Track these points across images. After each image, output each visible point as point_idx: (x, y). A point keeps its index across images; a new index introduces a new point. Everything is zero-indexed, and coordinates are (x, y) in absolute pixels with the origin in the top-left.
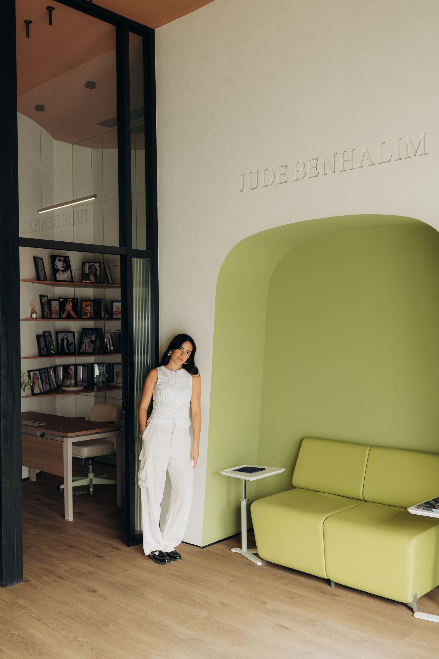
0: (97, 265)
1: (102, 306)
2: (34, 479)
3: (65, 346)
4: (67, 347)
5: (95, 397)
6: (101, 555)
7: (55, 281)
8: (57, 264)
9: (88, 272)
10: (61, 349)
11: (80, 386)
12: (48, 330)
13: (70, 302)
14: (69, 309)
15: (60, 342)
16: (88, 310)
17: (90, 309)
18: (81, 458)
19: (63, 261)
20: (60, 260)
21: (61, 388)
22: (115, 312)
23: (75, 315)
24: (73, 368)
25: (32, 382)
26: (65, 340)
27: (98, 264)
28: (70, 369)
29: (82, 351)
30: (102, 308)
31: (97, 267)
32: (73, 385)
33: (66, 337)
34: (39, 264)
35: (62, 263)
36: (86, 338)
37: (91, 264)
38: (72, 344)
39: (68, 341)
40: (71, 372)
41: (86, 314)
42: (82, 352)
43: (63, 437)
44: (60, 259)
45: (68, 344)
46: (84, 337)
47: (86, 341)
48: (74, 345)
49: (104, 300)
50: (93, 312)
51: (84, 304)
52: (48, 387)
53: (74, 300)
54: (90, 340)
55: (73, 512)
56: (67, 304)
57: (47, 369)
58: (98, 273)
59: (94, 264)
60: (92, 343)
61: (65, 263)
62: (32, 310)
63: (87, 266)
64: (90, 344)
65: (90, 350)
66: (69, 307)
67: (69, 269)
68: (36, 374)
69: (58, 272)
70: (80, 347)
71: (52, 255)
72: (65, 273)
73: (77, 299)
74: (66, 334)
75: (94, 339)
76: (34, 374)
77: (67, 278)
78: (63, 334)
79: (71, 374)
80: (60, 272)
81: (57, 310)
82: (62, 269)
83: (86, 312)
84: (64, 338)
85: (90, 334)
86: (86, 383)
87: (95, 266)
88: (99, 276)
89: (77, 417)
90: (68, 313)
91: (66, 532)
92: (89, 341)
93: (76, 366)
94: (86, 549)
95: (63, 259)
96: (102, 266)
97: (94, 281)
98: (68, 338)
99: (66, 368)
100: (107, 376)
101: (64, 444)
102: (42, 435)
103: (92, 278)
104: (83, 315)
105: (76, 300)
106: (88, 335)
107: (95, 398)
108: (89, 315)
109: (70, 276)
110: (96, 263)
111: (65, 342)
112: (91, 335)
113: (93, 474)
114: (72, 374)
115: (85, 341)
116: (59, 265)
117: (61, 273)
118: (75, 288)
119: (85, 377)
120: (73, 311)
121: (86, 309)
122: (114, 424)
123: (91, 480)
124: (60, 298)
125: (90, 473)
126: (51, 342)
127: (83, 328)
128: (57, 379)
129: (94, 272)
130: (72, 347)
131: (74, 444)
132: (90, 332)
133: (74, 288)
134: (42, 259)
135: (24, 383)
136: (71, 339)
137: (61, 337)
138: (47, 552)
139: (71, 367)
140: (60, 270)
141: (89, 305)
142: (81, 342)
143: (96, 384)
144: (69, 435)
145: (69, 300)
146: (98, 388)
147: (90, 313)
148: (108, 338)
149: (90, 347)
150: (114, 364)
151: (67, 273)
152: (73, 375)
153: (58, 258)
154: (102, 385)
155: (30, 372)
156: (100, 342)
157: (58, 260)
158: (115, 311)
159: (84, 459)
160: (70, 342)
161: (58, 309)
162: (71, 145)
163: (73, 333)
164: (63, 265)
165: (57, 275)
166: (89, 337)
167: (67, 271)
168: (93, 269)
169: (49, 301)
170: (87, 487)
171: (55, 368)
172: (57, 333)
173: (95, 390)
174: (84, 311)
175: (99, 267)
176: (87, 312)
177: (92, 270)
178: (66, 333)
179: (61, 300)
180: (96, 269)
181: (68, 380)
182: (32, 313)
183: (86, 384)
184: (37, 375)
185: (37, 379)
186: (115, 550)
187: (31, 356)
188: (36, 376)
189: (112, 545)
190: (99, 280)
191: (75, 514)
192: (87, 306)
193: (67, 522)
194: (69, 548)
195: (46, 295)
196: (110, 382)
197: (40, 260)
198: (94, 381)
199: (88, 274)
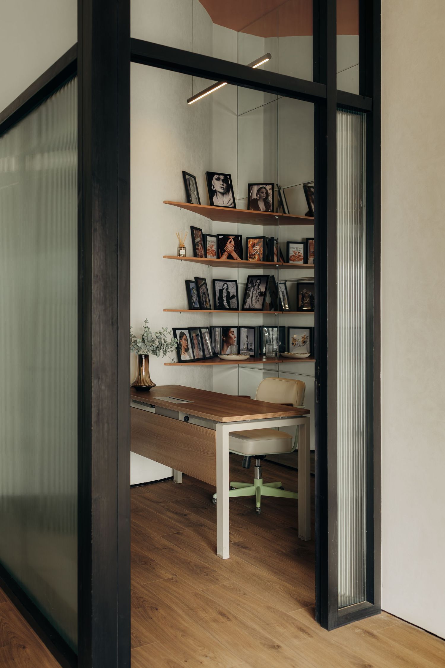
0: (268, 187)
1: (275, 249)
2: (179, 480)
3: (225, 299)
4: (227, 301)
5: (263, 371)
6: (277, 642)
7: (211, 205)
8: (214, 184)
9: (256, 197)
10: (219, 303)
11: (244, 354)
12: (201, 276)
13: (231, 240)
14: (230, 249)
15: (217, 294)
16: (255, 250)
17: (258, 249)
18: (243, 456)
19: (223, 181)
20: (218, 179)
21: (219, 356)
22: (292, 257)
23: (238, 257)
24: (235, 330)
25: (177, 343)
26: (224, 291)
27: (270, 187)
28: (231, 332)
29: (247, 306)
30: (274, 250)
31: (269, 191)
32: (235, 353)
33: (226, 287)
34: (191, 182)
35: (222, 183)
36: (252, 289)
37: (261, 186)
38: (234, 296)
39: (228, 293)
40: (233, 336)
41: (253, 257)
42: (248, 308)
43: (216, 422)
44: (218, 177)
45: (229, 297)
46: (250, 288)
47: (253, 293)
48: (236, 298)
49: (277, 240)
50: (262, 253)
51: (251, 242)
52: (202, 354)
53: (237, 238)
54: (258, 291)
55: (230, 541)
56: (228, 242)
57: (200, 329)
58: (270, 199)
59: (264, 186)
60: (261, 295)
61: (225, 183)
62: (180, 244)
63: (255, 189)
64: (258, 296)
65: (258, 306)
66: (230, 246)
67: (231, 191)
68: (184, 334)
69: (216, 194)
70: (244, 302)
71: (207, 172)
72: (225, 195)
73: (241, 236)
74: (227, 284)
75: (263, 289)
76: (182, 335)
77: (228, 204)
78: (223, 283)
79: (232, 339)
80: (219, 194)
81: (214, 250)
82: (222, 191)
83: (253, 253)
84: (223, 289)
85: (257, 284)
86: (253, 351)
87: (265, 188)
88: (271, 203)
89: (239, 395)
90: (229, 254)
91: (217, 580)
92: (256, 293)
93: (239, 328)
94: (250, 623)
95: (222, 178)
96: (276, 189)
97: (265, 209)
98: (229, 288)
99: (226, 330)
100: (280, 343)
101: (217, 433)
102: (186, 419)
103: (262, 205)
104: (249, 257)
105: (239, 237)
106: (256, 285)
107: (264, 373)
108: (257, 257)
109: (232, 201)
110: (267, 184)
111: (225, 294)
112: (259, 285)
113: (261, 480)
114: (234, 339)
115: (251, 293)
116: (218, 185)
117: (219, 196)
118: (239, 224)
119: (251, 344)
120: (235, 252)
121: (253, 249)
122: (293, 406)
123: (258, 489)
124: (218, 235)
125: (257, 479)
126: (206, 294)
127: (248, 276)
128: (214, 345)
129: (264, 198)
130: (234, 300)
131: (231, 434)
132: (258, 281)
133: (237, 224)
134: (194, 178)
135: (165, 342)
136: (232, 291)
137: (220, 286)
138: (183, 622)
139: (232, 329)
140: (219, 192)
141: (258, 244)
142: (246, 295)
143: (265, 355)
144: (224, 419)
145: (231, 237)
146: (268, 358)
147: (259, 255)
148: (283, 292)
149: (258, 301)
150: (289, 328)
151: (228, 196)
152: (235, 341)
153: (216, 176)
154: (274, 354)
155: (177, 331)
156: (271, 296)
157: (216, 179)
158: (292, 255)
159: (248, 457)
160: (231, 295)
161: (215, 248)
162: (236, 32)
163: (235, 282)
164: (222, 186)
165: (215, 198)
166: (256, 287)
167: (228, 194)
168: (263, 193)
169: (204, 237)
170: (252, 500)
171: (211, 330)
172: (214, 281)
173: (264, 360)
174: (250, 252)
175: (271, 190)
176: (255, 254)
177: (262, 195)
178: (225, 282)
179: (220, 237)
180: (267, 193)
181: (228, 347)
182: (180, 248)
183: (252, 353)
184: (186, 335)
185: (185, 340)
186: (301, 634)
187: (178, 308)
188: (184, 337)
189: (296, 620)
190: (271, 208)
191: (233, 544)
192: (254, 245)
193: (220, 560)
194: (221, 617)
195: (200, 228)
196: (284, 352)
197: (192, 178)
198: (263, 351)
199: (256, 201)
